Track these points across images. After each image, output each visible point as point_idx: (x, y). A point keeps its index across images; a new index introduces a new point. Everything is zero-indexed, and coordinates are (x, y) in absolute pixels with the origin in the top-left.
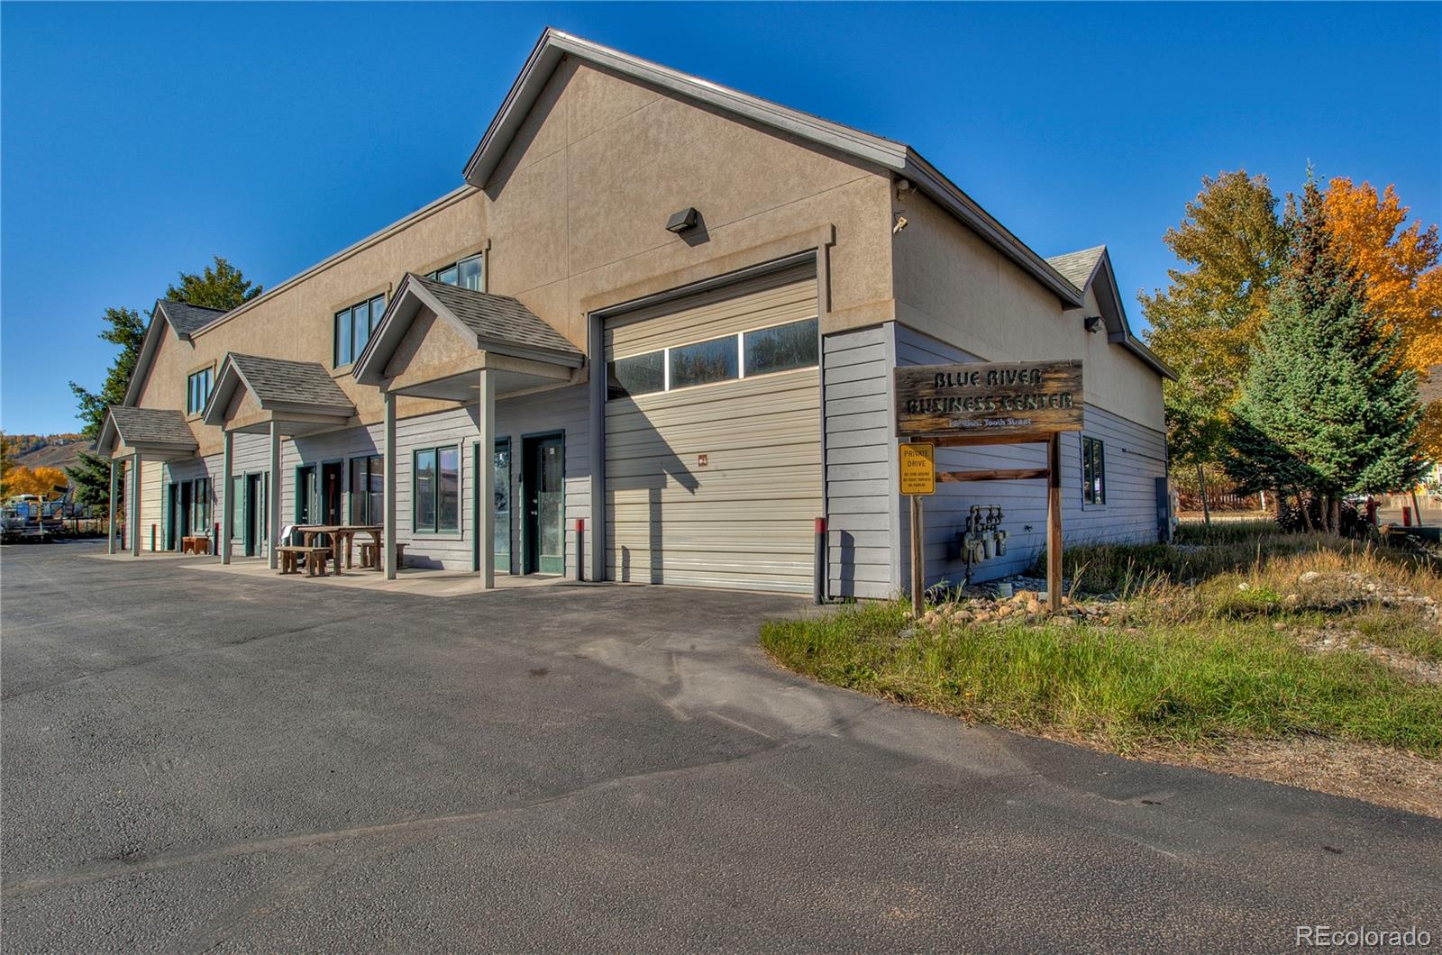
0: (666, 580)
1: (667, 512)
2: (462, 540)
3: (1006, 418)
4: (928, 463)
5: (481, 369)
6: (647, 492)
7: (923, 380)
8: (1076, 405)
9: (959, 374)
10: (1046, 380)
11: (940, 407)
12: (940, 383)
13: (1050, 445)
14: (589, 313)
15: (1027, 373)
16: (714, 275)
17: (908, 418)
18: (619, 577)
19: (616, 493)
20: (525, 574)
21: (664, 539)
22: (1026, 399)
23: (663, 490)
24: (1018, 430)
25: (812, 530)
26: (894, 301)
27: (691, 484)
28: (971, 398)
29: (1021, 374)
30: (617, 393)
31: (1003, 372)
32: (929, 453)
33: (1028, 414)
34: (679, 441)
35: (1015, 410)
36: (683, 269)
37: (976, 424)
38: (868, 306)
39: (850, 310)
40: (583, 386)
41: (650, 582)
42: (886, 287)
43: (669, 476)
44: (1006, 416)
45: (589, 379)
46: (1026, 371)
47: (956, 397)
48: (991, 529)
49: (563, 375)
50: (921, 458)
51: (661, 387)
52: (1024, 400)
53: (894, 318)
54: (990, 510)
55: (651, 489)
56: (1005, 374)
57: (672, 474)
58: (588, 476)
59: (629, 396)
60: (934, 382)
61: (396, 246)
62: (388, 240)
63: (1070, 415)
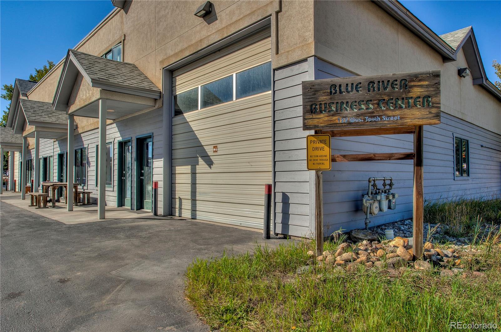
0: (198, 217)
1: (199, 179)
2: (113, 191)
3: (381, 116)
4: (327, 149)
5: (99, 99)
6: (190, 167)
7: (321, 90)
8: (435, 105)
9: (347, 85)
10: (412, 87)
11: (334, 109)
12: (333, 91)
13: (416, 134)
14: (163, 68)
15: (398, 83)
16: (218, 40)
17: (311, 117)
18: (177, 214)
19: (177, 168)
20: (137, 210)
21: (197, 194)
22: (396, 102)
23: (197, 166)
24: (390, 124)
25: (263, 191)
26: (314, 42)
27: (210, 163)
28: (356, 102)
29: (392, 84)
30: (178, 113)
31: (379, 82)
32: (327, 142)
33: (398, 112)
34: (205, 138)
35: (388, 109)
36: (204, 38)
37: (359, 120)
38: (299, 47)
39: (288, 52)
40: (160, 108)
41: (190, 217)
42: (310, 35)
43: (200, 158)
44: (381, 114)
45: (163, 105)
46: (396, 80)
47: (345, 101)
48: (385, 192)
49: (150, 103)
50: (322, 145)
51: (196, 107)
52: (394, 102)
53: (313, 54)
54: (384, 180)
55: (191, 166)
56: (381, 83)
57: (201, 157)
58: (162, 158)
59: (183, 114)
60: (329, 91)
61: (92, 43)
62: (89, 41)
63: (430, 113)
